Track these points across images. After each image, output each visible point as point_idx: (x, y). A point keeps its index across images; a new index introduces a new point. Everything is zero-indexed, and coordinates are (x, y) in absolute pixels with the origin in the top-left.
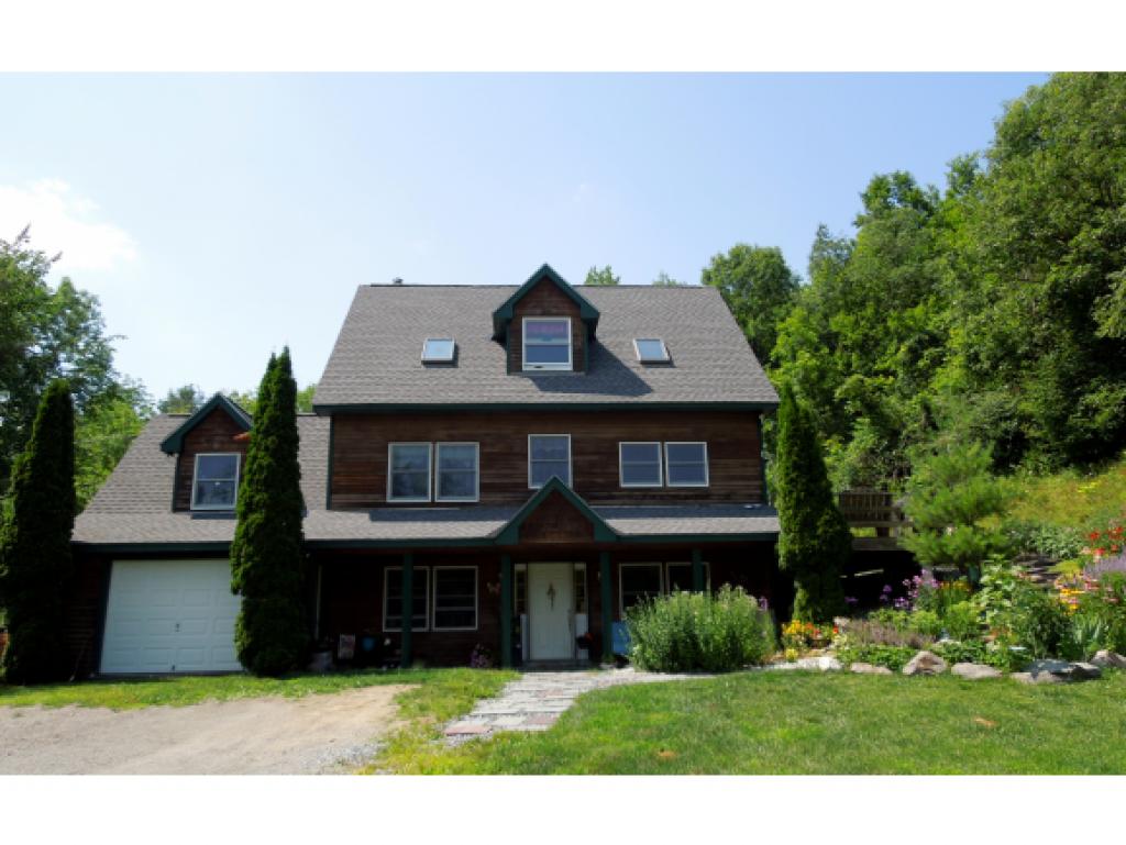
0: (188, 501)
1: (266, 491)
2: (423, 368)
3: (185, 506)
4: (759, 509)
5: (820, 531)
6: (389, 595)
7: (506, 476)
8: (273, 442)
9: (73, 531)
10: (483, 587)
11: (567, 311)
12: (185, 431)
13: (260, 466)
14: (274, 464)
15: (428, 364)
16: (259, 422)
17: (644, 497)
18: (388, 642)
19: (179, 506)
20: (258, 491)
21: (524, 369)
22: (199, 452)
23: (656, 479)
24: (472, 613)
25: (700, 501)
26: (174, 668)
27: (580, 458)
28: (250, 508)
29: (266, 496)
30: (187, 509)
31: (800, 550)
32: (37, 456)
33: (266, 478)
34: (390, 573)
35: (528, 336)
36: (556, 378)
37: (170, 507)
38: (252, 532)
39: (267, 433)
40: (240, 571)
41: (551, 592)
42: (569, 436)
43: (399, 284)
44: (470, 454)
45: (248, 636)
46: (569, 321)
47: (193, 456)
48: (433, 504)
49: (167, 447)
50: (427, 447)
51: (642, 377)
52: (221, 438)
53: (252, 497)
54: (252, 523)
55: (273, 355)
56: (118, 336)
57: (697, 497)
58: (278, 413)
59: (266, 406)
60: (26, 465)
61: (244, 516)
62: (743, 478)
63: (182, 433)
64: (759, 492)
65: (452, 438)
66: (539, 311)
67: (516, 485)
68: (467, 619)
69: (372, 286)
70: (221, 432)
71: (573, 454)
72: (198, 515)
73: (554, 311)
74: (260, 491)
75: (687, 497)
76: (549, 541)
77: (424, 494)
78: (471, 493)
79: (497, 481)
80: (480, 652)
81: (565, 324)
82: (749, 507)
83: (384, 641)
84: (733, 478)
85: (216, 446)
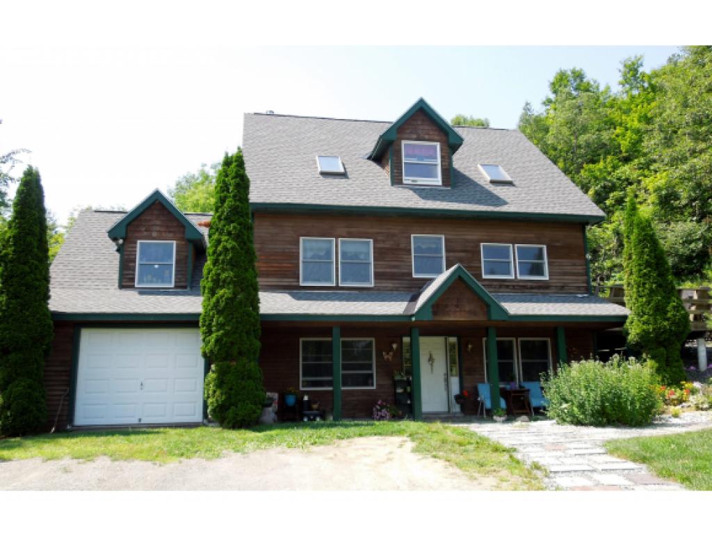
0: (133, 280)
1: (232, 270)
2: (321, 177)
3: (131, 284)
4: (587, 297)
5: (669, 315)
6: (304, 360)
7: (394, 267)
8: (234, 228)
9: (50, 301)
10: (379, 355)
11: (436, 138)
12: (128, 221)
13: (226, 249)
14: (237, 247)
15: (324, 174)
16: (220, 210)
17: (501, 286)
18: (306, 398)
19: (124, 284)
20: (224, 270)
21: (404, 182)
22: (140, 239)
23: (508, 273)
24: (371, 375)
25: (542, 291)
26: (140, 420)
27: (451, 254)
28: (217, 283)
29: (232, 274)
30: (132, 287)
31: (654, 330)
32: (19, 233)
33: (231, 259)
34: (304, 342)
35: (406, 156)
36: (431, 190)
37: (117, 285)
38: (222, 304)
39: (229, 220)
40: (213, 338)
41: (431, 359)
42: (443, 237)
43: (271, 114)
44: (366, 248)
45: (222, 394)
46: (438, 145)
47: (136, 243)
48: (337, 288)
49: (113, 234)
50: (330, 241)
51: (495, 192)
52: (158, 228)
53: (218, 275)
54: (222, 297)
55: (227, 154)
56: (23, 150)
57: (539, 288)
58: (238, 203)
59: (226, 197)
60: (8, 241)
61: (213, 292)
62: (574, 274)
63: (126, 223)
64: (585, 285)
65: (350, 235)
66: (415, 136)
67: (403, 274)
68: (367, 380)
69: (255, 114)
70: (158, 222)
71: (447, 251)
72: (143, 292)
73: (427, 137)
74: (226, 270)
75: (532, 288)
76: (452, 318)
77: (329, 280)
78: (367, 279)
79: (388, 270)
80: (382, 407)
81: (435, 147)
82: (580, 296)
83: (303, 398)
84: (565, 274)
85: (154, 234)
